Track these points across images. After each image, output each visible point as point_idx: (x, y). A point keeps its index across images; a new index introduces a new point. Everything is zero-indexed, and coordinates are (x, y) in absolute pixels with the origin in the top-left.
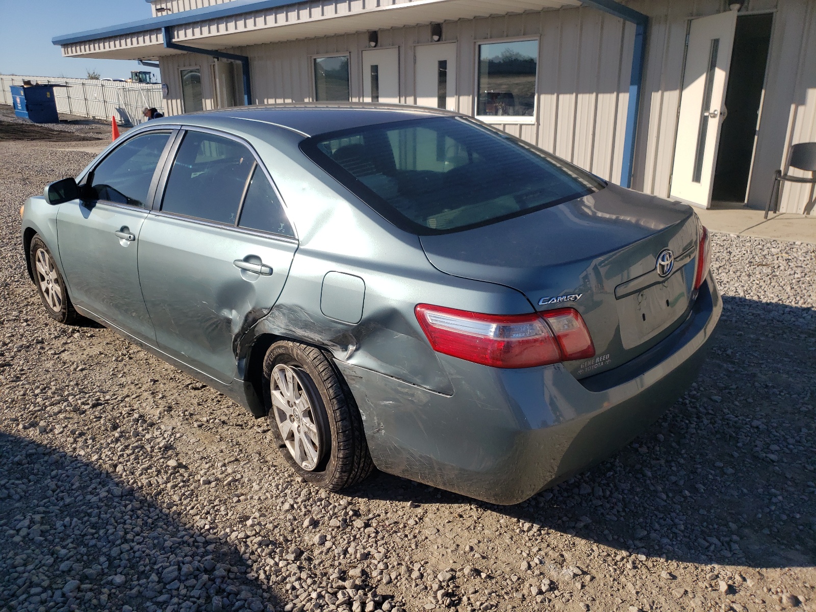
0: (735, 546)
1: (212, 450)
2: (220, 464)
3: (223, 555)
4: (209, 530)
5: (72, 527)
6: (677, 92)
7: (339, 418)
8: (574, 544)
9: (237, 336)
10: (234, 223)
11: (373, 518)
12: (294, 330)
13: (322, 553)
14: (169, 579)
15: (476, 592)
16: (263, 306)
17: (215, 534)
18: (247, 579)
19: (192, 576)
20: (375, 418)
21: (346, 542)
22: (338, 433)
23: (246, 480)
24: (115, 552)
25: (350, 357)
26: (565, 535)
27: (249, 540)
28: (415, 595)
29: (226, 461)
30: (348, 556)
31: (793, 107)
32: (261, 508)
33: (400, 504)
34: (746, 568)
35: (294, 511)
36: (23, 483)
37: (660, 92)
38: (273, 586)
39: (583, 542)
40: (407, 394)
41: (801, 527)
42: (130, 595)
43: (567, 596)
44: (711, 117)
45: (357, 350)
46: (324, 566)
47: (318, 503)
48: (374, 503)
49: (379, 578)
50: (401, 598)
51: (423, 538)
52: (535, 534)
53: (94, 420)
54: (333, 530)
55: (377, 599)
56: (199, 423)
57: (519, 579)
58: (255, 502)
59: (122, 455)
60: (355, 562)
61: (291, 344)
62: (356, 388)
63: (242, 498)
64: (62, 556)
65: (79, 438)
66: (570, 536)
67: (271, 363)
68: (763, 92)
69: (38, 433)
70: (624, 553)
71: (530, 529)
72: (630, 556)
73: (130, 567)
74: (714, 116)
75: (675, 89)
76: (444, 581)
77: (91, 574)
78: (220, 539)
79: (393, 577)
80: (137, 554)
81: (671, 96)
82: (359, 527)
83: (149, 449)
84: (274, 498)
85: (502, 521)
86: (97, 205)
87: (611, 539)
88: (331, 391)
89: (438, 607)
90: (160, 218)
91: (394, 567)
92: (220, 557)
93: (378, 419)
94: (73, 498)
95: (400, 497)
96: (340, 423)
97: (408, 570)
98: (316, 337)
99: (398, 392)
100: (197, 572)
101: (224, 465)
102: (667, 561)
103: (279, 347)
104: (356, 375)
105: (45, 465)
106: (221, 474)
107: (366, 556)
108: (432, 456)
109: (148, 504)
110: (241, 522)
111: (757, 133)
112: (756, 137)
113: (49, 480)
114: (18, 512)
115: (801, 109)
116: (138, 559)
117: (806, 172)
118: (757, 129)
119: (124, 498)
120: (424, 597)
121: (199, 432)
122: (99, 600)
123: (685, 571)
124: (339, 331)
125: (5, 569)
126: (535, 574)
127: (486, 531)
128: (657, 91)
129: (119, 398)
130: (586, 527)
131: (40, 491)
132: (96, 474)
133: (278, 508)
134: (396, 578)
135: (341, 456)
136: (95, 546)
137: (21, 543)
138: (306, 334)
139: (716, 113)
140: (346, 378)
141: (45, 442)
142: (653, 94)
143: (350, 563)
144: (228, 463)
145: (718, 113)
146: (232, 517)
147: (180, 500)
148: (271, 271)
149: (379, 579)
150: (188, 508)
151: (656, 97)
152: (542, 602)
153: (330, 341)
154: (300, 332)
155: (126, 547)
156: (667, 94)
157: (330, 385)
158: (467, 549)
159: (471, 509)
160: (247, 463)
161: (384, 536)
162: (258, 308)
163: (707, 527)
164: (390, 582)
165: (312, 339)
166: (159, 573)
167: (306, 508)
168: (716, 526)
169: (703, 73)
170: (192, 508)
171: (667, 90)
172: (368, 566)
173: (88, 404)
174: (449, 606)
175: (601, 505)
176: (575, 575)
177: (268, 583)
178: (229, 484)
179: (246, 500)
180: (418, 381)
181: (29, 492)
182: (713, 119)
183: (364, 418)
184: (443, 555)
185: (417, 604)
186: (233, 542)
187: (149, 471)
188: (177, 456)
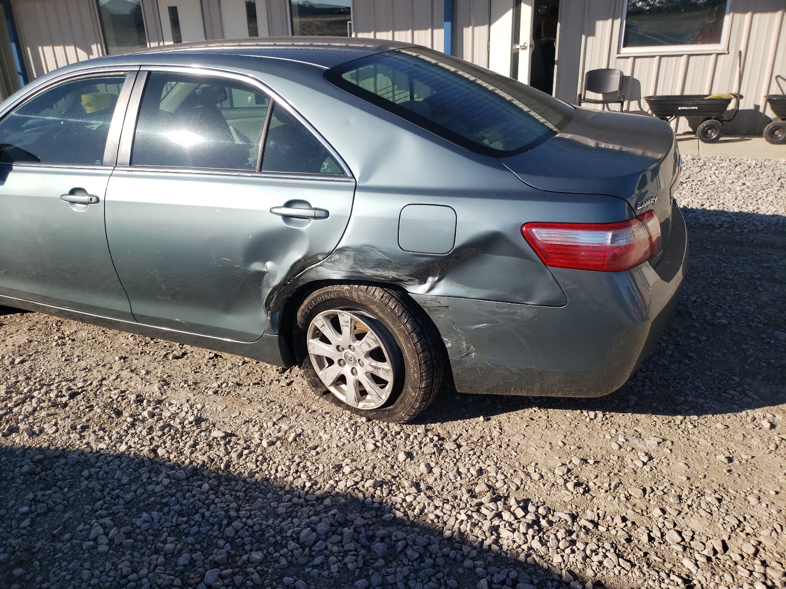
0: (750, 393)
1: (249, 411)
2: (270, 424)
3: (344, 506)
4: (311, 487)
5: (156, 521)
6: (486, 27)
7: (420, 350)
8: (637, 420)
9: (275, 288)
10: (254, 168)
11: (458, 438)
12: (361, 271)
13: (436, 479)
14: (312, 542)
15: (597, 476)
16: (319, 251)
17: (319, 489)
18: (384, 521)
19: (331, 533)
20: (464, 343)
21: (452, 464)
22: (420, 365)
23: (310, 432)
24: (229, 532)
25: (431, 289)
26: (626, 415)
27: (359, 486)
28: (548, 493)
29: (275, 420)
30: (463, 476)
31: (583, 37)
32: (345, 454)
33: (473, 421)
34: (768, 407)
35: (380, 449)
36: (55, 493)
37: (471, 27)
38: (415, 520)
39: (643, 416)
40: (507, 313)
41: (780, 369)
42: (282, 567)
43: (665, 461)
44: (522, 49)
45: (439, 280)
46: (447, 490)
47: (398, 437)
48: (449, 425)
49: (506, 486)
50: (537, 499)
51: (517, 444)
52: (603, 419)
53: (87, 410)
54: (431, 457)
55: (521, 504)
56: (213, 390)
57: (619, 457)
58: (335, 450)
59: (152, 438)
60: (473, 480)
61: (346, 287)
62: (439, 319)
63: (319, 449)
64: (171, 552)
65: (83, 432)
66: (630, 414)
67: (308, 312)
68: (559, 24)
69: (27, 437)
70: (680, 418)
71: (596, 416)
72: (685, 418)
73: (256, 542)
74: (524, 48)
75: (485, 24)
76: (564, 475)
77: (222, 559)
78: (330, 493)
79: (519, 484)
80: (256, 528)
81: (481, 30)
82: (453, 449)
83: (179, 427)
84: (352, 442)
85: (568, 415)
86: (14, 168)
87: (662, 409)
88: (408, 326)
89: (575, 497)
90: (134, 173)
91: (512, 475)
92: (343, 508)
93: (467, 343)
94: (132, 493)
95: (468, 415)
96: (421, 355)
97: (527, 475)
98: (391, 274)
99: (495, 313)
100: (333, 528)
101: (274, 424)
102: (713, 416)
103: (328, 293)
104: (440, 305)
105: (67, 467)
106: (278, 432)
107: (480, 472)
108: (533, 367)
109: (225, 479)
110: (337, 471)
111: (556, 62)
112: (556, 67)
113: (86, 482)
114: (76, 523)
115: (590, 39)
116: (259, 533)
117: (597, 94)
118: (556, 58)
119: (191, 479)
120: (558, 493)
121: (219, 398)
122: (252, 580)
123: (730, 418)
124: (423, 264)
125: (114, 583)
126: (628, 451)
127: (563, 426)
128: (468, 26)
129: (95, 383)
130: (636, 404)
131: (84, 495)
132: (136, 463)
133: (363, 450)
134: (522, 483)
135: (423, 386)
136: (199, 532)
137: (111, 551)
138: (378, 273)
139: (526, 45)
140: (426, 310)
141: (45, 445)
142: (464, 29)
143: (469, 481)
144: (278, 421)
145: (528, 45)
146: (326, 469)
147: (257, 466)
148: (327, 214)
149: (507, 488)
150: (273, 472)
151: (467, 32)
152: (651, 470)
153: (409, 276)
154: (369, 272)
155: (237, 524)
156: (477, 29)
157: (406, 320)
158: (561, 444)
159: (535, 411)
160: (298, 416)
161: (482, 452)
162: (311, 255)
163: (719, 383)
164: (518, 488)
165: (385, 277)
166: (297, 539)
167: (389, 443)
168: (725, 382)
169: (510, 9)
170: (277, 471)
171: (476, 25)
172: (488, 480)
173: (64, 396)
174: (583, 494)
175: (634, 385)
176: (659, 443)
177: (408, 518)
178: (295, 440)
179: (324, 450)
180: (519, 298)
181: (72, 499)
182: (524, 51)
183: (448, 345)
184: (546, 454)
185: (556, 500)
186: (345, 491)
187: (197, 447)
188: (215, 426)
